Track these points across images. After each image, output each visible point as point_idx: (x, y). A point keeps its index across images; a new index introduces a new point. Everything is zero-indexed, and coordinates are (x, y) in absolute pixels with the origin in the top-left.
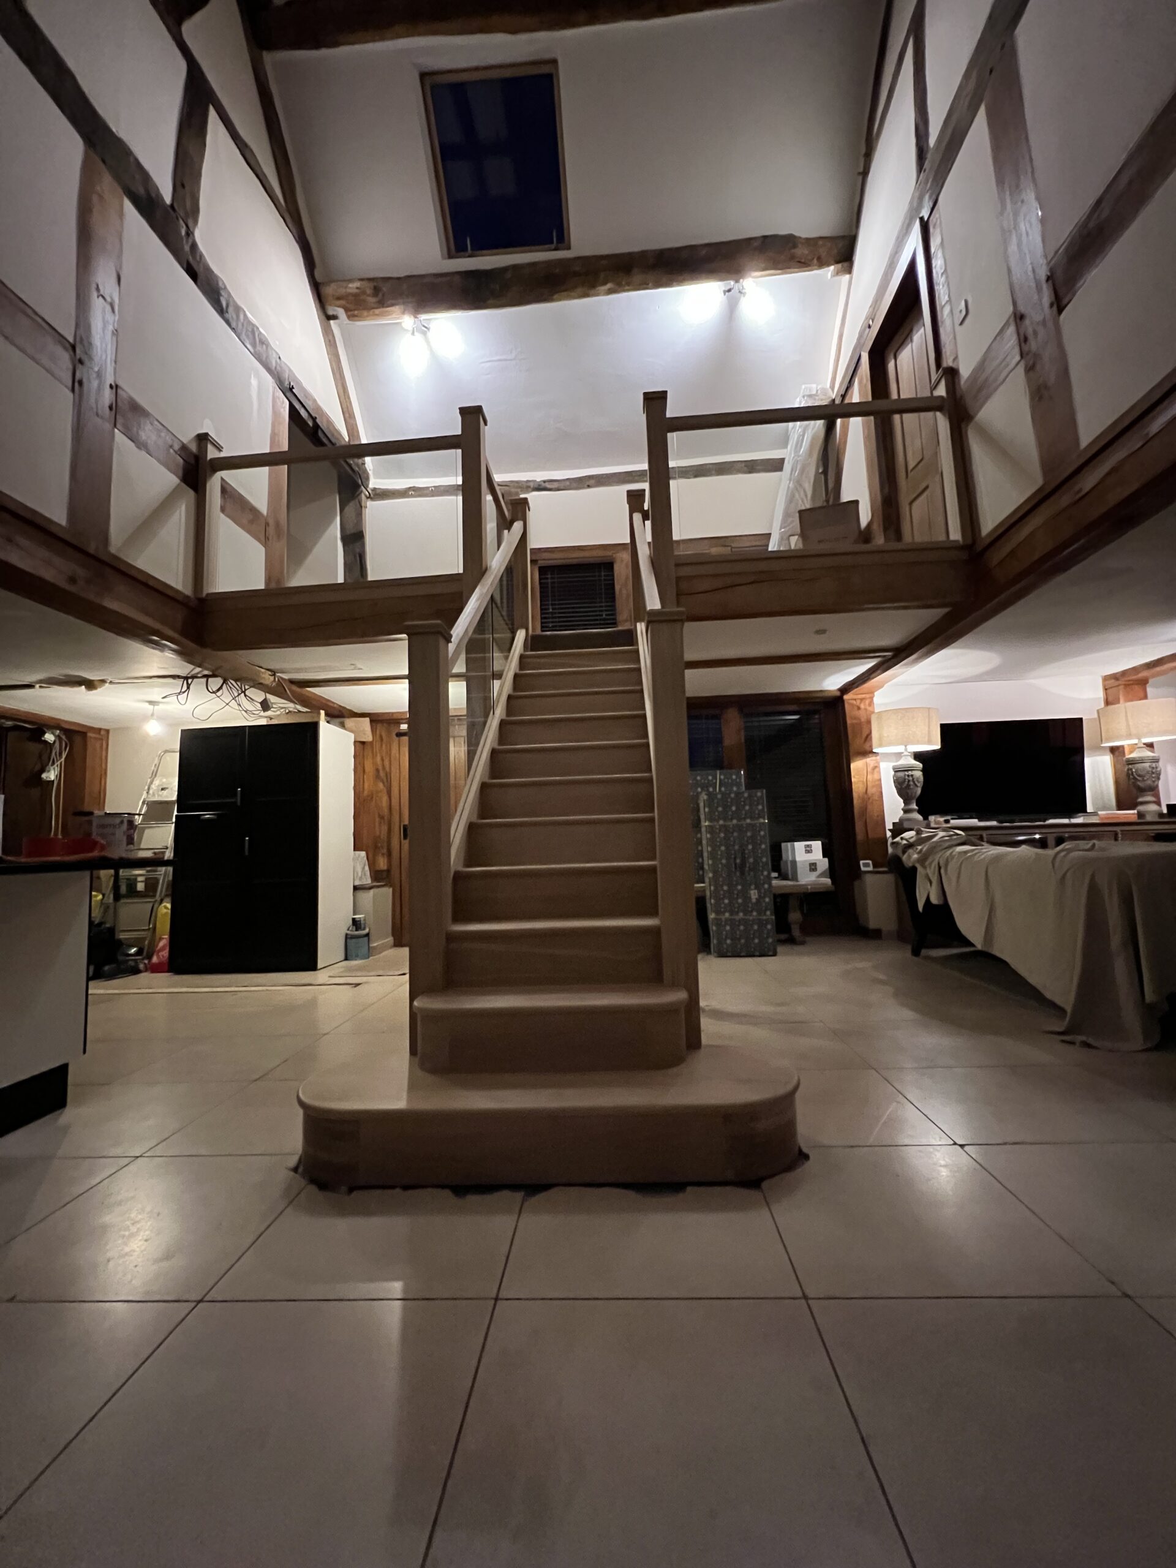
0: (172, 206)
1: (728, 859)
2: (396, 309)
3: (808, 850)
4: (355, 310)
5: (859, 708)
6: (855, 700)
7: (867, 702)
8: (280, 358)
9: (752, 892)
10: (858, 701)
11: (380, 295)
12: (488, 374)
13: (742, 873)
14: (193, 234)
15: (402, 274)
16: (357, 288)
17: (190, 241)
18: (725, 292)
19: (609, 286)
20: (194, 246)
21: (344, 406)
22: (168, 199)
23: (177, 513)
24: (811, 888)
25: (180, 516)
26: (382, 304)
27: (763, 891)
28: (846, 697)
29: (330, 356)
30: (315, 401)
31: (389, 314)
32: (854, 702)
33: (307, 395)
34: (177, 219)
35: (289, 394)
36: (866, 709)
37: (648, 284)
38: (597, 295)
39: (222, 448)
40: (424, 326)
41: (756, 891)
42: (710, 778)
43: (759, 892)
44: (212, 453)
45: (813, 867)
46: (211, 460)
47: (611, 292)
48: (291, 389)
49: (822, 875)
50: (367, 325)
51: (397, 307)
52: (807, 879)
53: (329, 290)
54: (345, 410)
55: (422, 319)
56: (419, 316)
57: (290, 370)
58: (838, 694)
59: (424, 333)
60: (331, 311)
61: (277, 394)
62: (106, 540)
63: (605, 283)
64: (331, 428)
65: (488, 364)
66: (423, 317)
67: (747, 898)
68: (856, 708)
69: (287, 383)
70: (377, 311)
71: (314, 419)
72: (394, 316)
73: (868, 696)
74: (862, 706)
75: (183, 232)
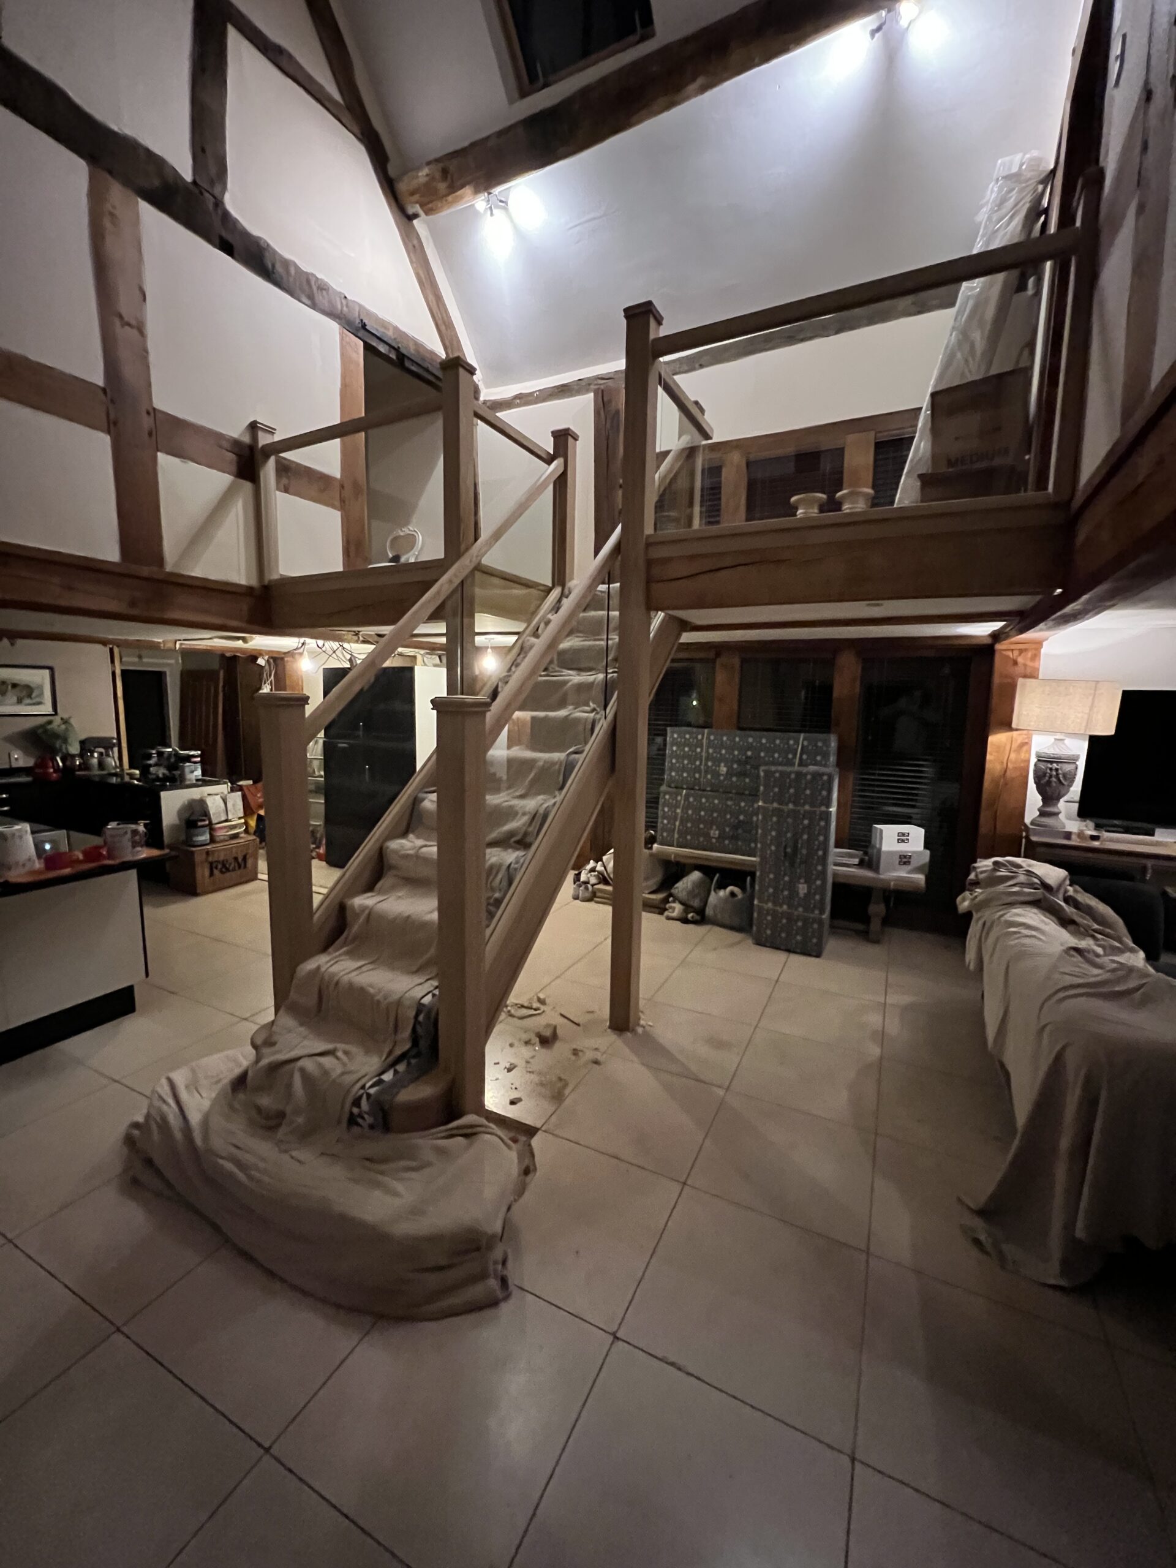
0: (194, 182)
1: (777, 847)
2: (468, 191)
3: (903, 838)
4: (428, 203)
5: (1015, 663)
6: (1012, 650)
7: (1029, 654)
8: (345, 297)
9: (801, 886)
10: (1016, 653)
11: (449, 176)
12: (578, 242)
13: (792, 864)
14: (223, 203)
15: (466, 144)
16: (427, 175)
17: (220, 212)
18: (874, 32)
19: (700, 81)
20: (226, 216)
21: (438, 316)
22: (188, 176)
23: (234, 510)
24: (894, 884)
25: (238, 513)
26: (453, 188)
27: (814, 887)
28: (998, 647)
29: (415, 265)
30: (396, 329)
31: (461, 197)
32: (1010, 654)
33: (384, 324)
34: (201, 193)
35: (361, 333)
36: (1025, 665)
37: (754, 60)
38: (687, 98)
39: (275, 430)
40: (501, 201)
41: (805, 886)
42: (791, 742)
43: (809, 888)
44: (264, 440)
45: (905, 859)
46: (263, 446)
47: (704, 89)
48: (364, 326)
49: (918, 870)
50: (447, 214)
51: (467, 187)
52: (894, 875)
53: (402, 187)
54: (440, 322)
55: (497, 193)
56: (492, 191)
57: (360, 306)
58: (989, 641)
59: (506, 209)
60: (411, 211)
61: (348, 339)
62: (160, 560)
63: (694, 80)
64: (421, 350)
65: (578, 228)
66: (497, 190)
67: (794, 892)
68: (1011, 663)
69: (358, 321)
70: (450, 198)
71: (397, 350)
72: (466, 199)
73: (1034, 646)
74: (1020, 660)
75: (211, 206)
